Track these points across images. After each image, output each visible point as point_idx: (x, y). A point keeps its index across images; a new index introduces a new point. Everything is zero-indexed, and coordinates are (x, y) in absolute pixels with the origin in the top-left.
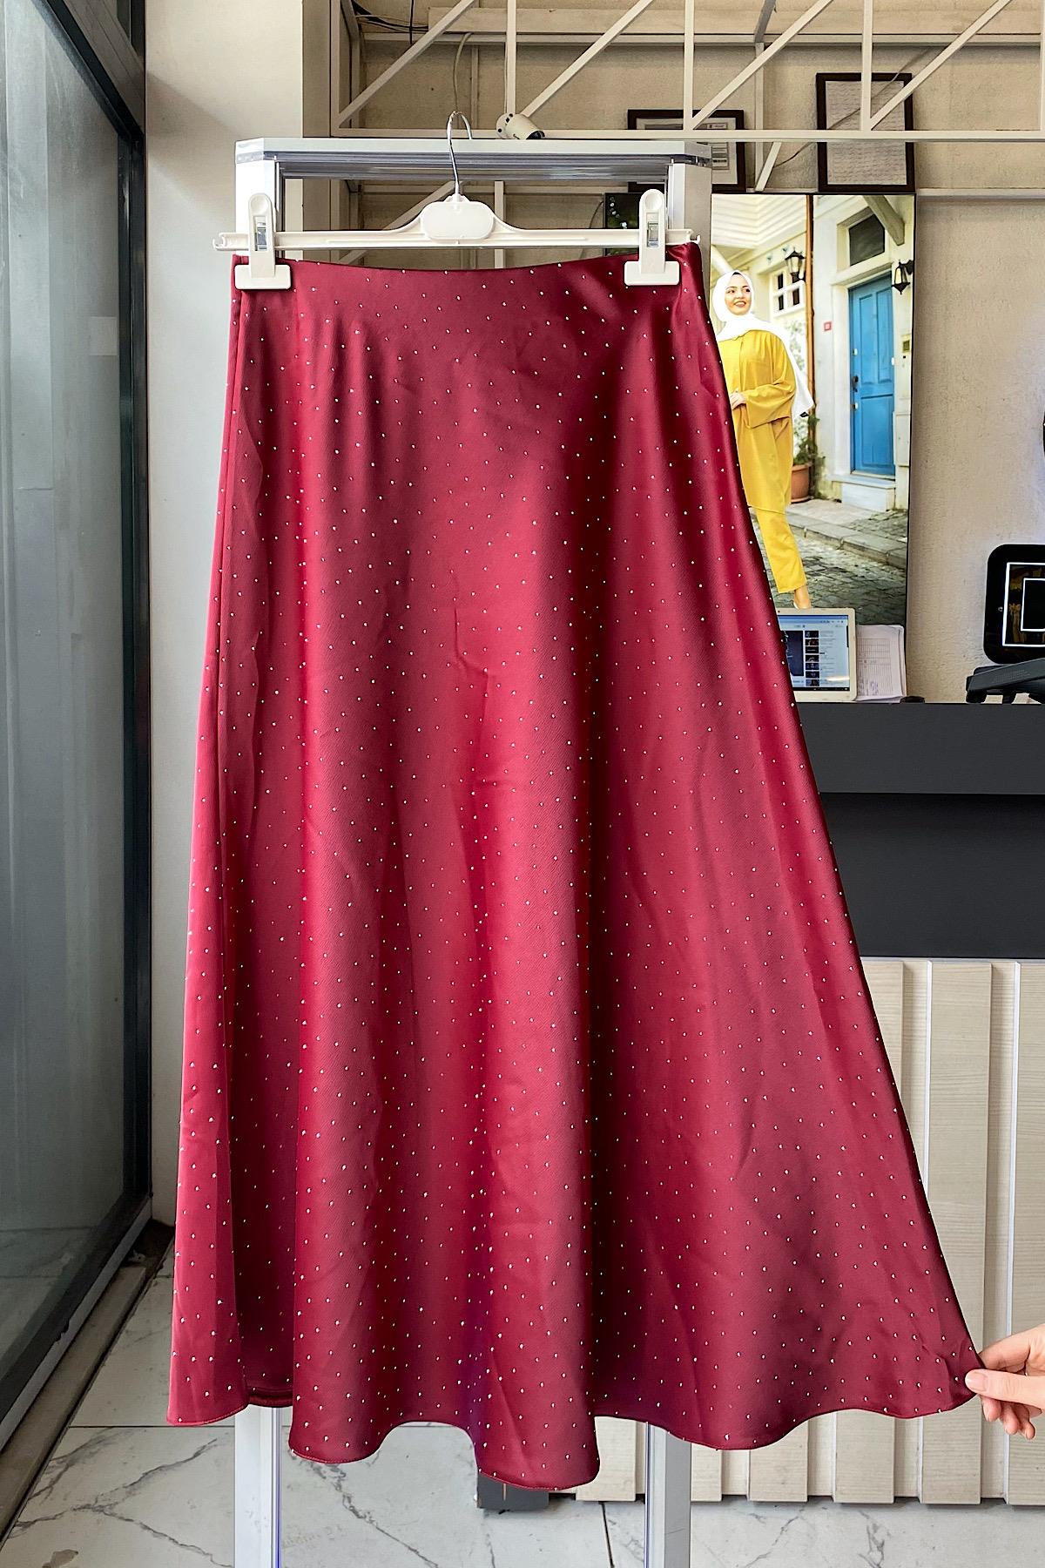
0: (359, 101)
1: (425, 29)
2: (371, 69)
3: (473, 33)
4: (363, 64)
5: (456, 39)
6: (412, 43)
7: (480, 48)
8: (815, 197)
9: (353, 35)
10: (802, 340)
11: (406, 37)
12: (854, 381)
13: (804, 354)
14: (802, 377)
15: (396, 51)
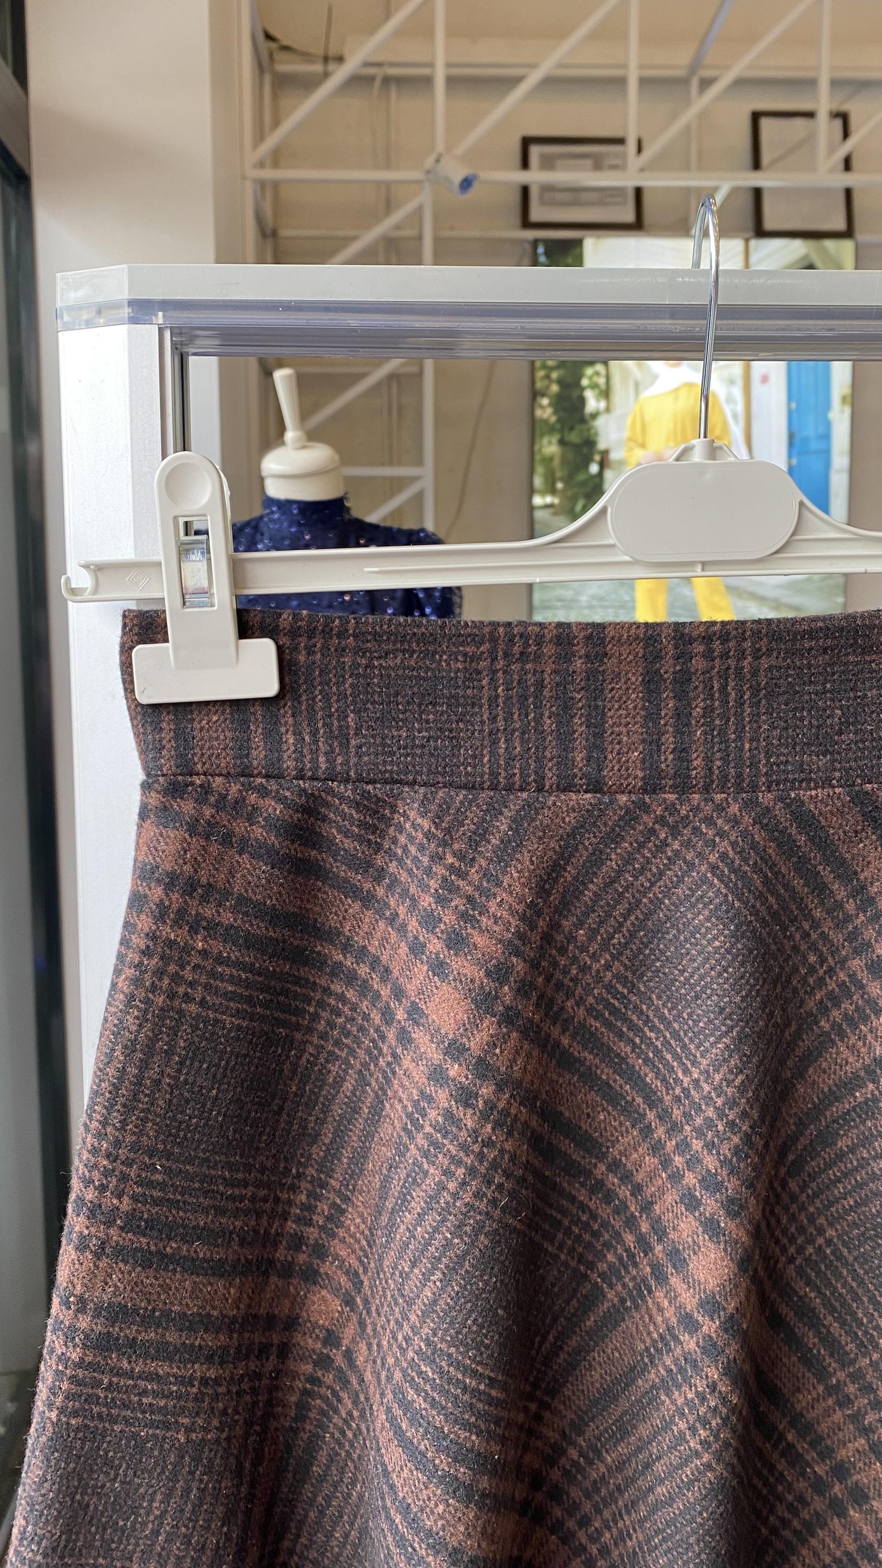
0: (272, 140)
1: (340, 59)
2: (285, 103)
3: (392, 65)
4: (275, 97)
5: (371, 71)
6: (326, 75)
7: (400, 81)
8: (753, 243)
9: (261, 67)
10: (737, 393)
11: (318, 68)
12: (791, 437)
13: (740, 408)
14: (737, 431)
15: (309, 83)
